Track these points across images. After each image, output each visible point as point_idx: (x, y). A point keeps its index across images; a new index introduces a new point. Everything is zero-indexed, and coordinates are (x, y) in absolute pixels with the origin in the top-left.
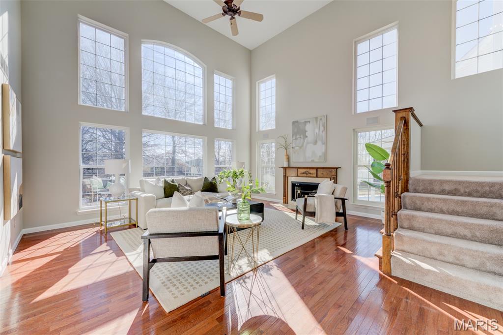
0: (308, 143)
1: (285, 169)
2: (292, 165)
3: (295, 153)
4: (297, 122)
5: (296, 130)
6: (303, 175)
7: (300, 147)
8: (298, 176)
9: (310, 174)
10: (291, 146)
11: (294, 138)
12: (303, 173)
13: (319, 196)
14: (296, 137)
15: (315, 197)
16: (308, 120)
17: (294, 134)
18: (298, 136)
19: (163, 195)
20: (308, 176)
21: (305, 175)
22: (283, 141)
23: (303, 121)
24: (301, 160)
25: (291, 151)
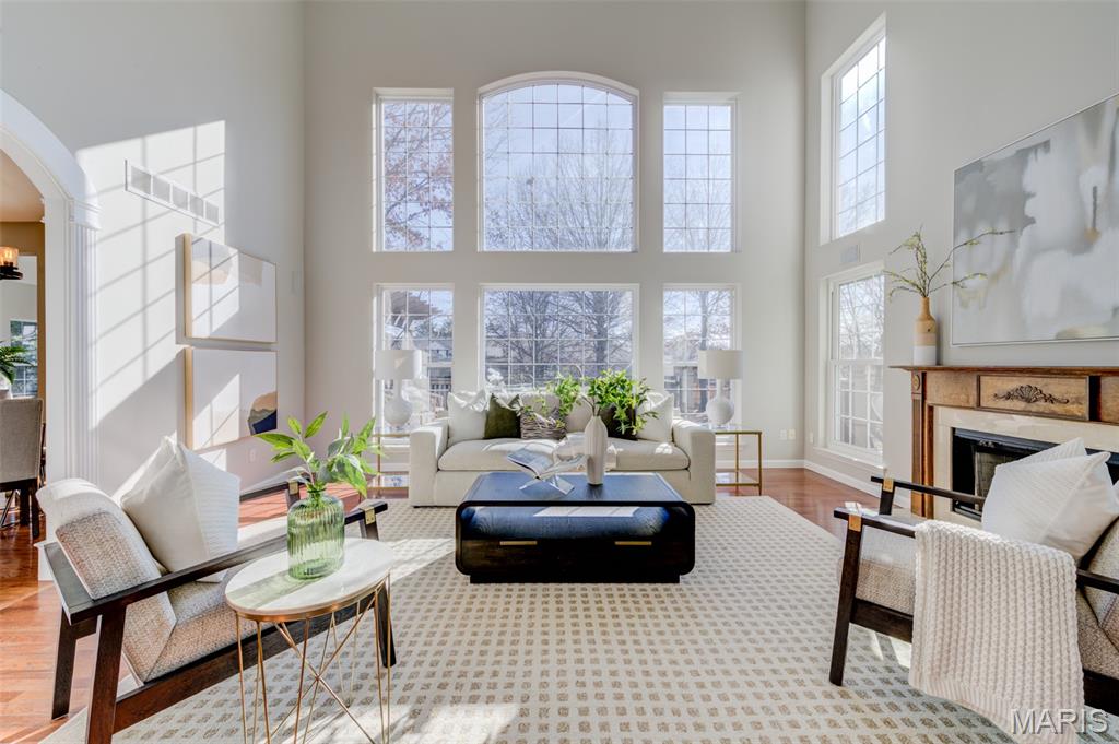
0: (1036, 251)
1: (922, 375)
2: (954, 357)
3: (964, 305)
4: (978, 166)
5: (969, 204)
6: (1008, 404)
7: (995, 277)
8: (979, 406)
9: (1051, 399)
10: (948, 276)
11: (963, 237)
12: (1009, 396)
13: (940, 536)
14: (971, 233)
15: (911, 534)
16: (1039, 139)
17: (963, 221)
18: (982, 228)
19: (481, 432)
20: (1034, 407)
21: (1021, 405)
22: (908, 265)
23: (1011, 152)
24: (1000, 334)
25: (946, 302)
